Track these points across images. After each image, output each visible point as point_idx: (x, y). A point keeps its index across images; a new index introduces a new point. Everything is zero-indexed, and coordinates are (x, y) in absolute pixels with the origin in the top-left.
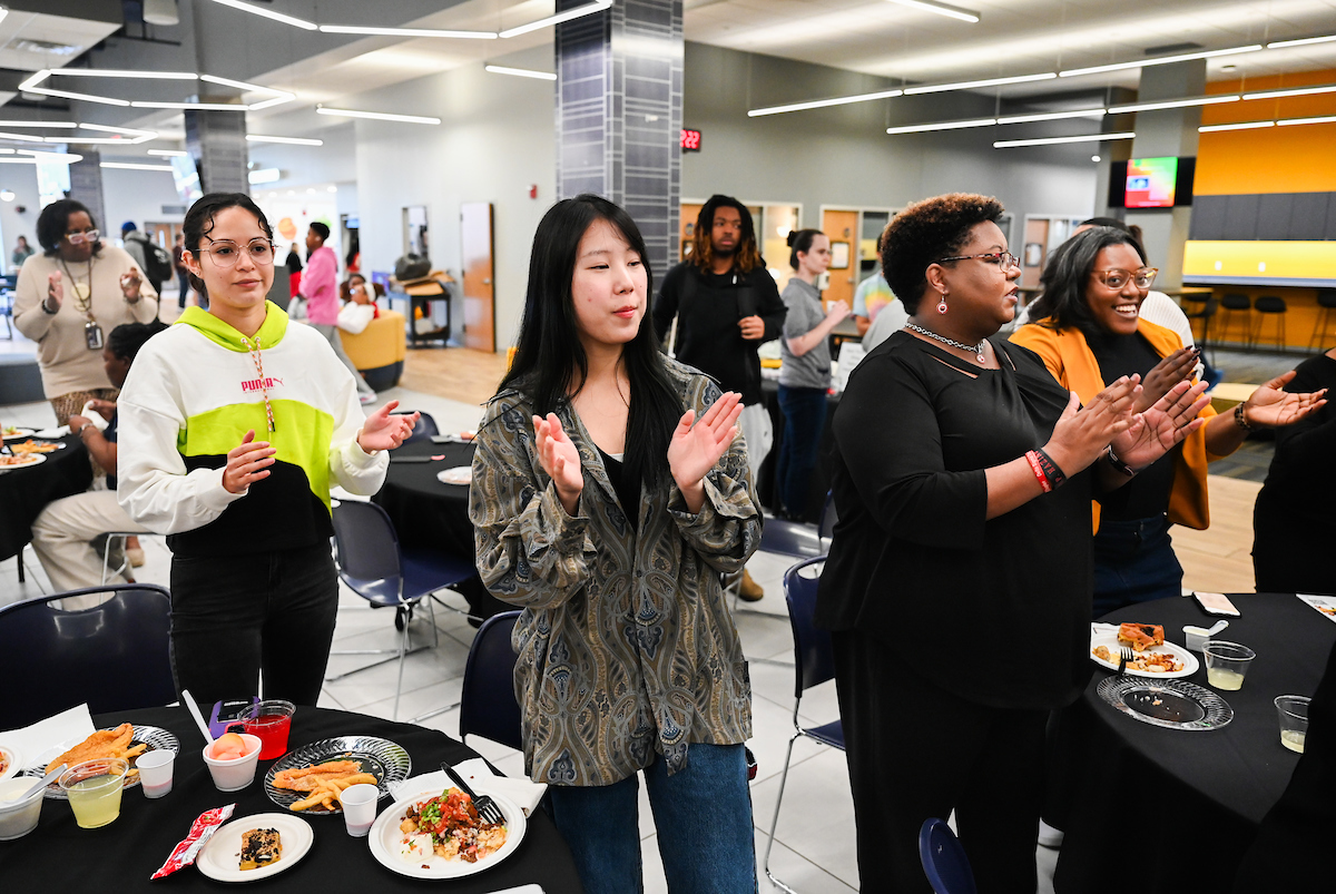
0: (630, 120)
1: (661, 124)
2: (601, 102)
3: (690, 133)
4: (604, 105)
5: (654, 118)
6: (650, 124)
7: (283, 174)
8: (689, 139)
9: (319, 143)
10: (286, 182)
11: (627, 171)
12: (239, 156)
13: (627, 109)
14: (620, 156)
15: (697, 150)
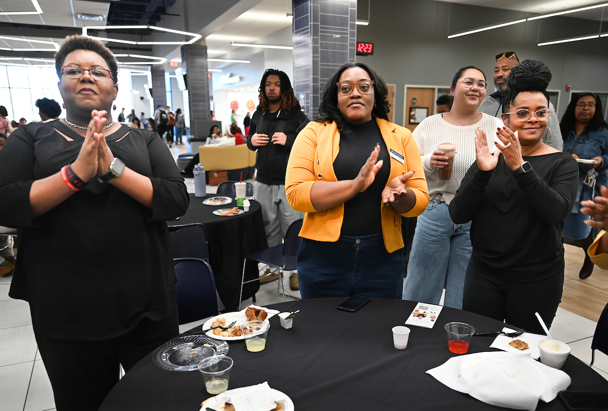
0: (323, 38)
1: (343, 39)
2: (308, 29)
3: (367, 45)
4: (309, 30)
5: (338, 36)
6: (336, 39)
7: (241, 79)
8: (362, 47)
9: (249, 62)
10: (243, 83)
11: (321, 65)
12: (204, 68)
13: (321, 32)
14: (318, 57)
15: (372, 53)
